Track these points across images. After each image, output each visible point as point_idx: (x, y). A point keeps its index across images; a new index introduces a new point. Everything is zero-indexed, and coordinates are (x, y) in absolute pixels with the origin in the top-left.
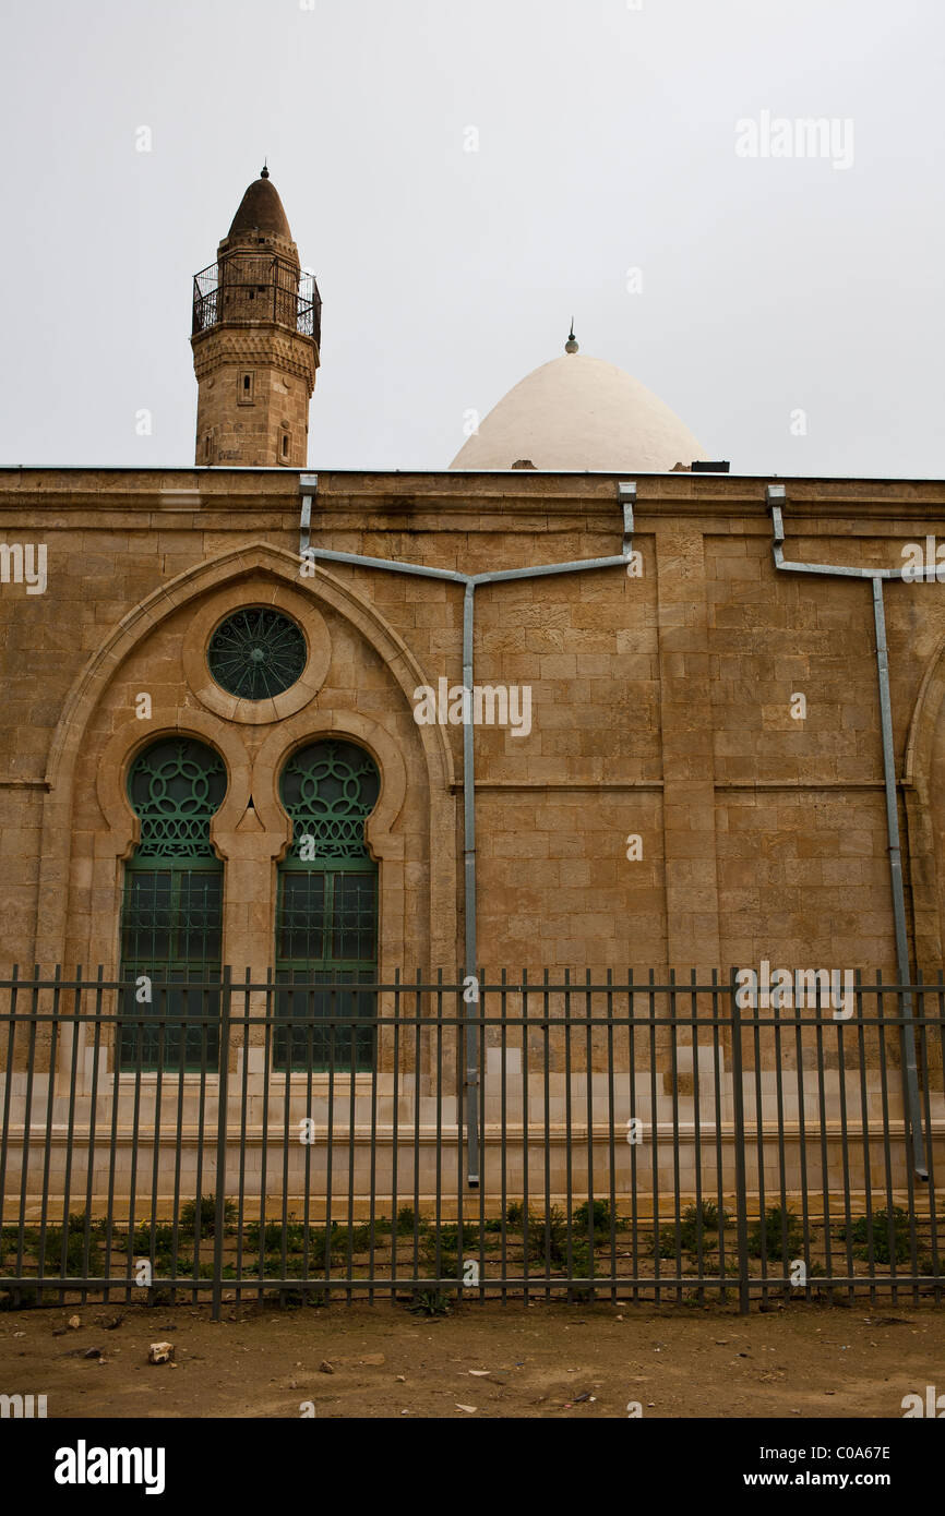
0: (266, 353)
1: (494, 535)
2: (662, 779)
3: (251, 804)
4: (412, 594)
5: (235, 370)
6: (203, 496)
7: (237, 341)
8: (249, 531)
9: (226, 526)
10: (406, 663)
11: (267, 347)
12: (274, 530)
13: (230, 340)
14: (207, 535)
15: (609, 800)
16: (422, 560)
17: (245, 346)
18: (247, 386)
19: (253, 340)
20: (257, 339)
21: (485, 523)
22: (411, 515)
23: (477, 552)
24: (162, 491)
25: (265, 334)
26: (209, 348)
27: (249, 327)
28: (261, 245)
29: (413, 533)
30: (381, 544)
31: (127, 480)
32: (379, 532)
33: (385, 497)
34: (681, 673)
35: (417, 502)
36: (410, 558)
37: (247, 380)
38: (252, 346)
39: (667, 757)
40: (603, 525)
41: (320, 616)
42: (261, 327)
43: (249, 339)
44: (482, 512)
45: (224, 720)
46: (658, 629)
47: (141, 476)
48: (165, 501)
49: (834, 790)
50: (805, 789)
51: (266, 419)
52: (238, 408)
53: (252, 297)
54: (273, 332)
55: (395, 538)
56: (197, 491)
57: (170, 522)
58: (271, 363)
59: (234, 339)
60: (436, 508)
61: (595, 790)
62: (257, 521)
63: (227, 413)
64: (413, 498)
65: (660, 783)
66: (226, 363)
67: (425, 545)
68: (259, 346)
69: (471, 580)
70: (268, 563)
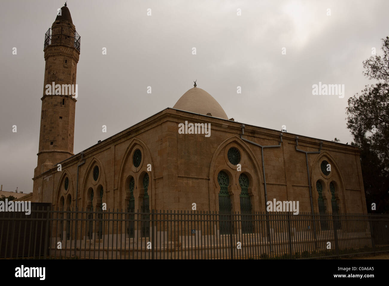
0: (72, 55)
1: (264, 139)
2: (286, 183)
3: (236, 185)
4: (255, 148)
5: (63, 57)
6: (228, 126)
7: (65, 50)
8: (232, 133)
9: (230, 132)
10: (256, 160)
11: (72, 53)
12: (236, 133)
13: (62, 49)
14: (227, 133)
15: (280, 187)
16: (255, 142)
17: (66, 52)
18: (66, 62)
19: (68, 51)
20: (69, 51)
21: (263, 137)
22: (254, 134)
23: (262, 142)
24: (223, 124)
25: (72, 50)
26: (55, 50)
27: (68, 47)
28: (69, 25)
29: (254, 137)
30: (250, 138)
31: (215, 120)
32: (250, 136)
33: (252, 130)
34: (287, 166)
35: (256, 132)
36: (254, 141)
37: (66, 61)
38: (68, 52)
39: (287, 180)
40: (277, 139)
41: (242, 151)
42: (71, 48)
43: (68, 50)
44: (263, 135)
45: (231, 168)
46: (284, 158)
47: (217, 120)
48: (223, 126)
49: (304, 187)
50: (301, 186)
51: (71, 72)
52: (63, 68)
53: (66, 38)
54: (73, 50)
55: (251, 137)
56: (228, 125)
57: (222, 129)
58: (72, 58)
59: (64, 49)
60: (258, 133)
61: (279, 185)
62: (234, 131)
63: (61, 68)
64: (256, 131)
65: (286, 184)
66: (61, 55)
67: (255, 139)
68: (70, 53)
69: (263, 147)
70: (237, 140)
